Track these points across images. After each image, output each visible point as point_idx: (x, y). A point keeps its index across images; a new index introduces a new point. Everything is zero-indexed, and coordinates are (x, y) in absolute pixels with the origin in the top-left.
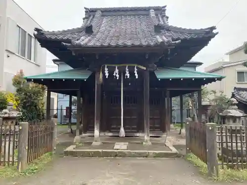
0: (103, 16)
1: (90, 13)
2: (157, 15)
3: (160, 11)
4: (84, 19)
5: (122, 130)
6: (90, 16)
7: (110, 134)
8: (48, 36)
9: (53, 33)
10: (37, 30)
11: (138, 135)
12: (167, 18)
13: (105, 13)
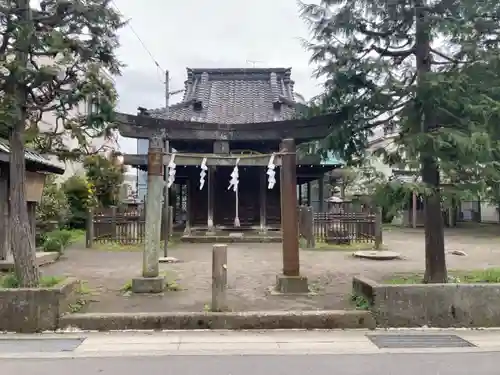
0: (210, 80)
1: (195, 75)
2: (279, 79)
3: (284, 74)
4: (186, 82)
5: (237, 220)
6: (194, 80)
7: (223, 227)
8: (153, 116)
9: (157, 112)
10: (140, 109)
11: (254, 228)
12: (293, 83)
13: (213, 77)
